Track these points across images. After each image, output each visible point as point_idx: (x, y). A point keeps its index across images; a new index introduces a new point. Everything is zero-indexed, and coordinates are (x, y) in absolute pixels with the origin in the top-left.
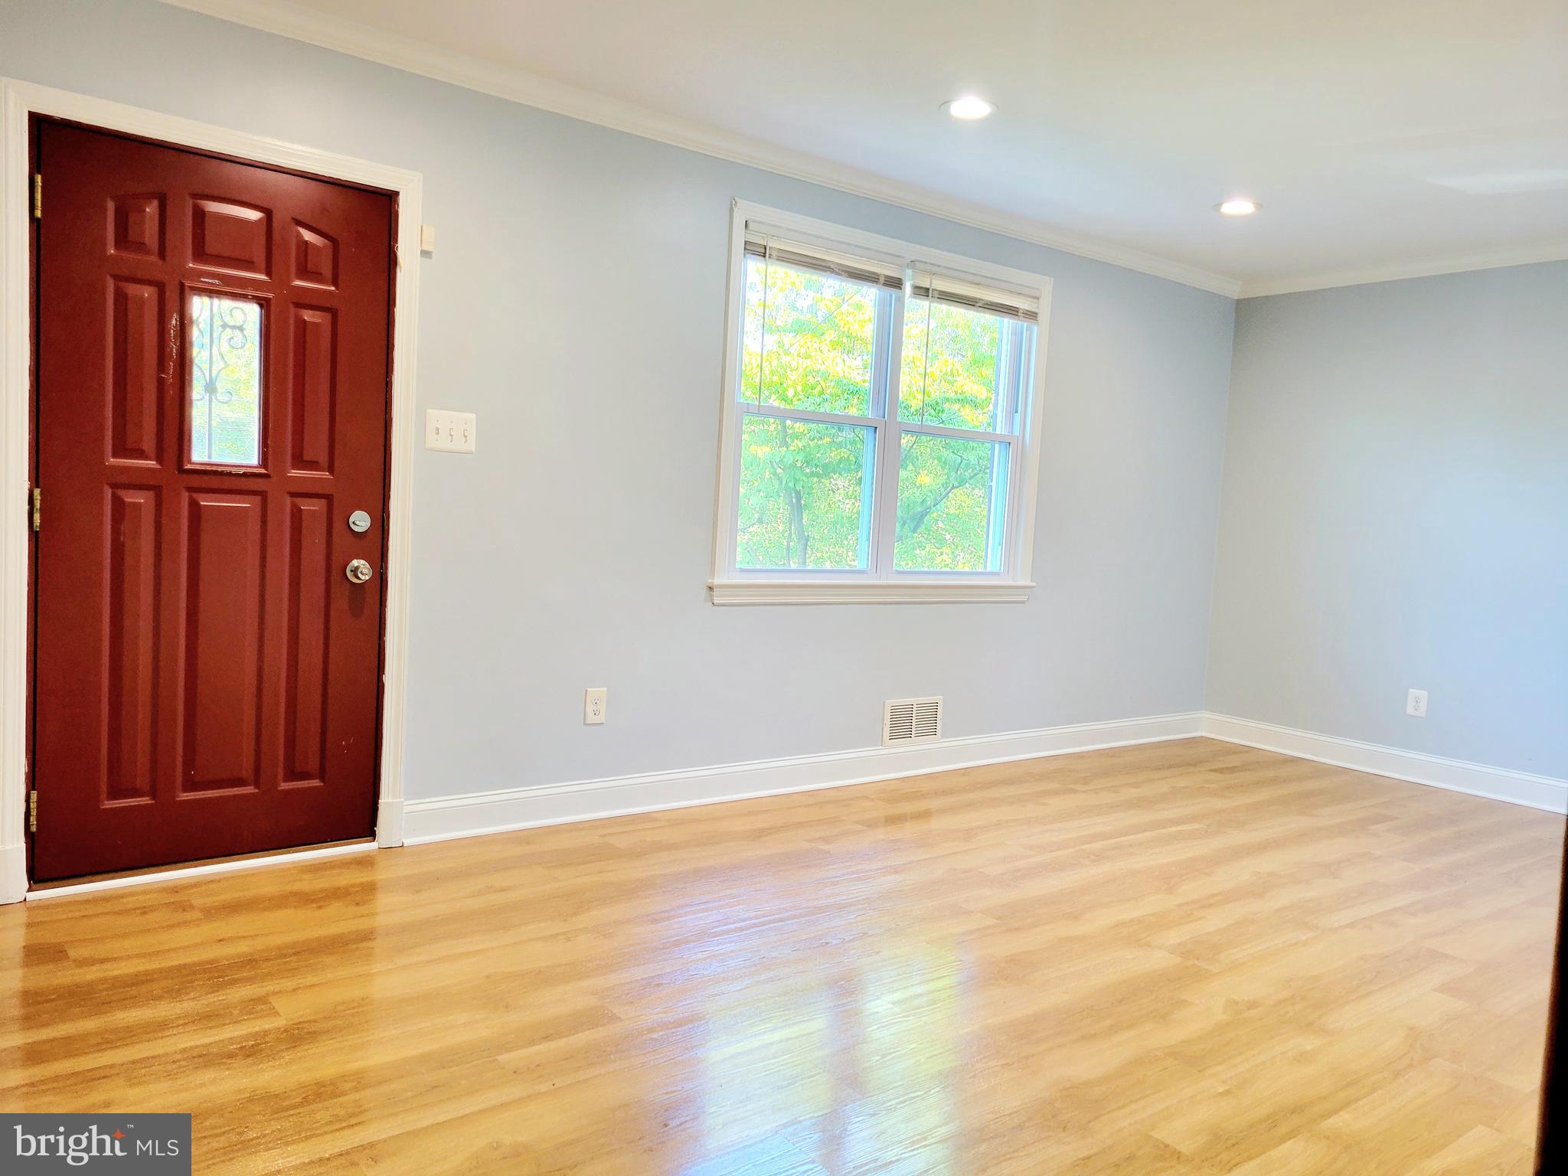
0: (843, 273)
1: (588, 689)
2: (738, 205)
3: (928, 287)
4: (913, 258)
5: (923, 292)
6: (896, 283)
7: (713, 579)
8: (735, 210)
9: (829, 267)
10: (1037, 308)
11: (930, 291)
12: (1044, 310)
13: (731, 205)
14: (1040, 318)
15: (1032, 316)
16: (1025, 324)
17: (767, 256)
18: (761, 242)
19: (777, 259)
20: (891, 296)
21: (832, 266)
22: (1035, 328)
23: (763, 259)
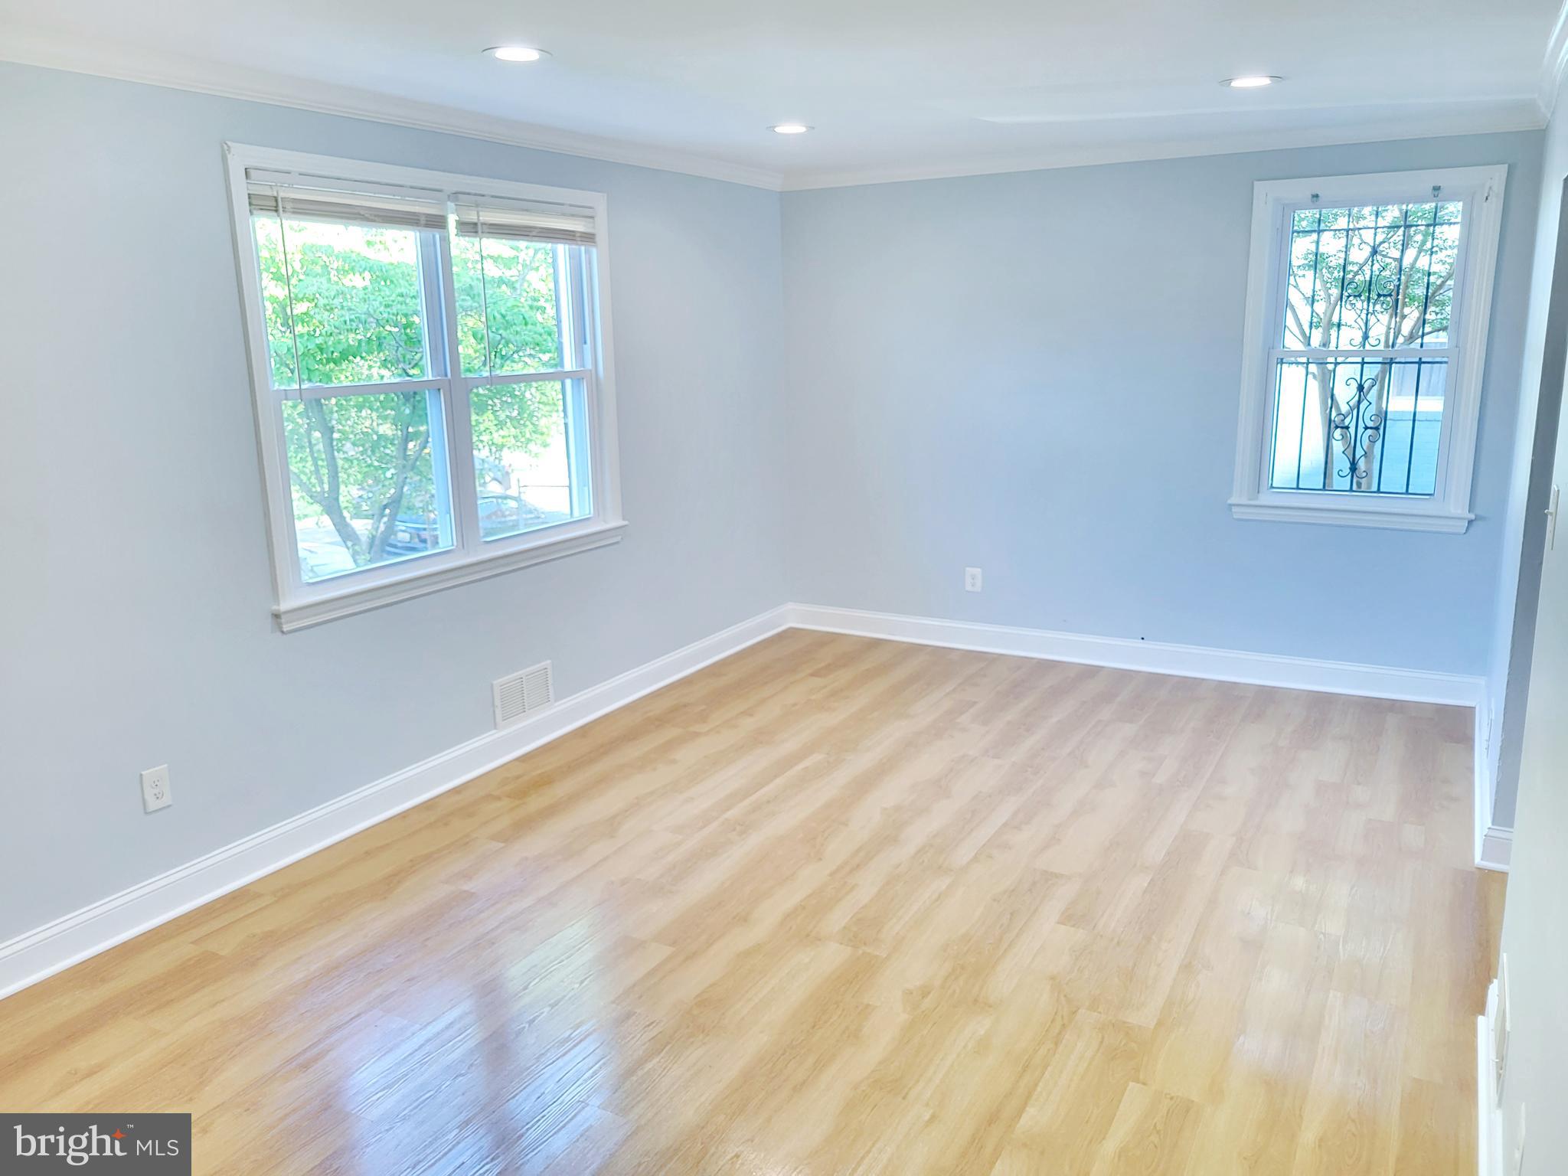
0: (376, 218)
1: (143, 773)
2: (232, 150)
3: (476, 221)
4: (455, 190)
5: (469, 228)
6: (437, 222)
7: (279, 605)
8: (229, 157)
9: (359, 214)
10: (594, 227)
11: (479, 226)
12: (601, 229)
13: (223, 150)
14: (598, 239)
15: (589, 238)
16: (583, 248)
17: (281, 209)
18: (269, 193)
19: (294, 213)
20: (434, 236)
21: (362, 212)
22: (594, 251)
23: (275, 214)
